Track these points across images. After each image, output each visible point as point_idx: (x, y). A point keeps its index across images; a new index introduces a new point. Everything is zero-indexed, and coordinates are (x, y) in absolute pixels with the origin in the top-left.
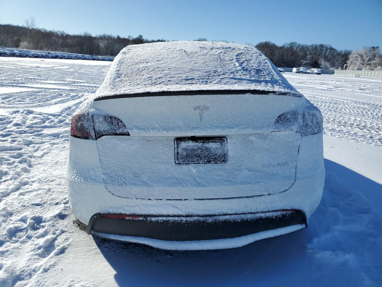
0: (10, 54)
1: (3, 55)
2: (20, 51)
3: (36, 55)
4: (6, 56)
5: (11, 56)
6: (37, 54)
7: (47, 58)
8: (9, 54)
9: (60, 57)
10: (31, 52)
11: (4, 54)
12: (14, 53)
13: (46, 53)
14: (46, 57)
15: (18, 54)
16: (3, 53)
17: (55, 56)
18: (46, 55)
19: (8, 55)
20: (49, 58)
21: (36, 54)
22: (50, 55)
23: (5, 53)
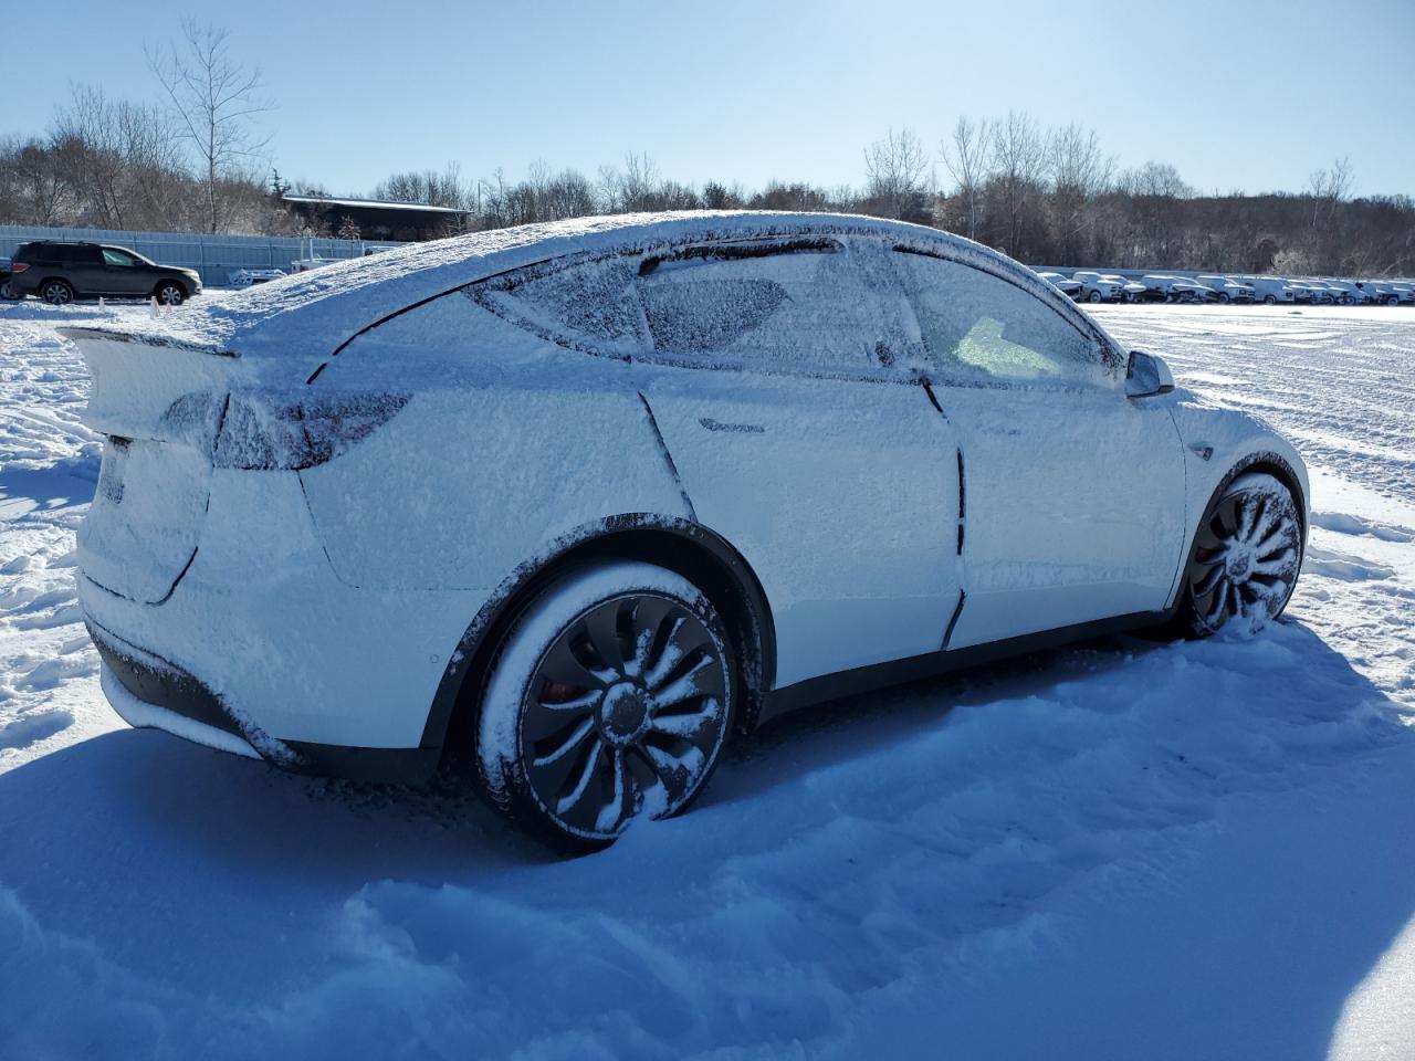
0: (1210, 293)
1: (1182, 299)
2: (1247, 284)
3: (1300, 296)
4: (1194, 303)
5: (1209, 302)
6: (1309, 291)
7: (1345, 303)
8: (1203, 294)
9: (1404, 297)
10: (1288, 284)
11: (1186, 295)
12: (1222, 289)
13: (1344, 285)
14: (1340, 301)
15: (1234, 294)
16: (1184, 292)
17: (1384, 295)
18: (1345, 293)
19: (1199, 297)
20: (1355, 304)
21: (1303, 291)
22: (1362, 294)
23: (1191, 292)
